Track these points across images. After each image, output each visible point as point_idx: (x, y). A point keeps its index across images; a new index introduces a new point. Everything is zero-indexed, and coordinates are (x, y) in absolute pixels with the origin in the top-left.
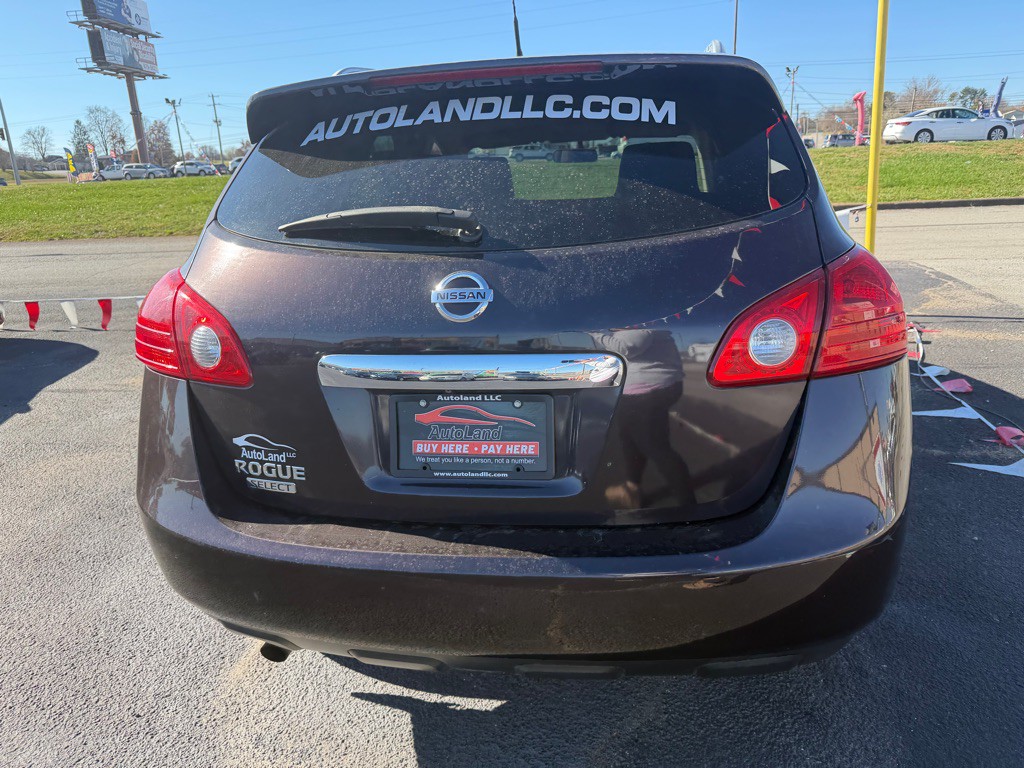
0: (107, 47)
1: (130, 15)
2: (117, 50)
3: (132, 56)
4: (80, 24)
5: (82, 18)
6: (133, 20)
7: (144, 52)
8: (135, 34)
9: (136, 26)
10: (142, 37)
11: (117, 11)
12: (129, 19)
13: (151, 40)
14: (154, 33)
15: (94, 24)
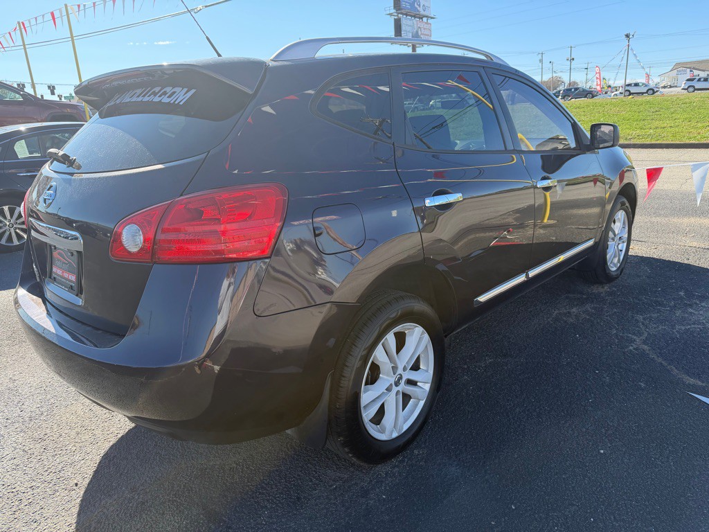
0: (403, 28)
1: (419, 6)
2: (409, 29)
3: (417, 32)
4: (391, 15)
5: (393, 11)
6: (421, 9)
7: (425, 29)
8: (421, 18)
9: (422, 12)
10: (425, 19)
11: (412, 5)
12: (419, 8)
13: (430, 21)
14: (432, 16)
15: (398, 14)
